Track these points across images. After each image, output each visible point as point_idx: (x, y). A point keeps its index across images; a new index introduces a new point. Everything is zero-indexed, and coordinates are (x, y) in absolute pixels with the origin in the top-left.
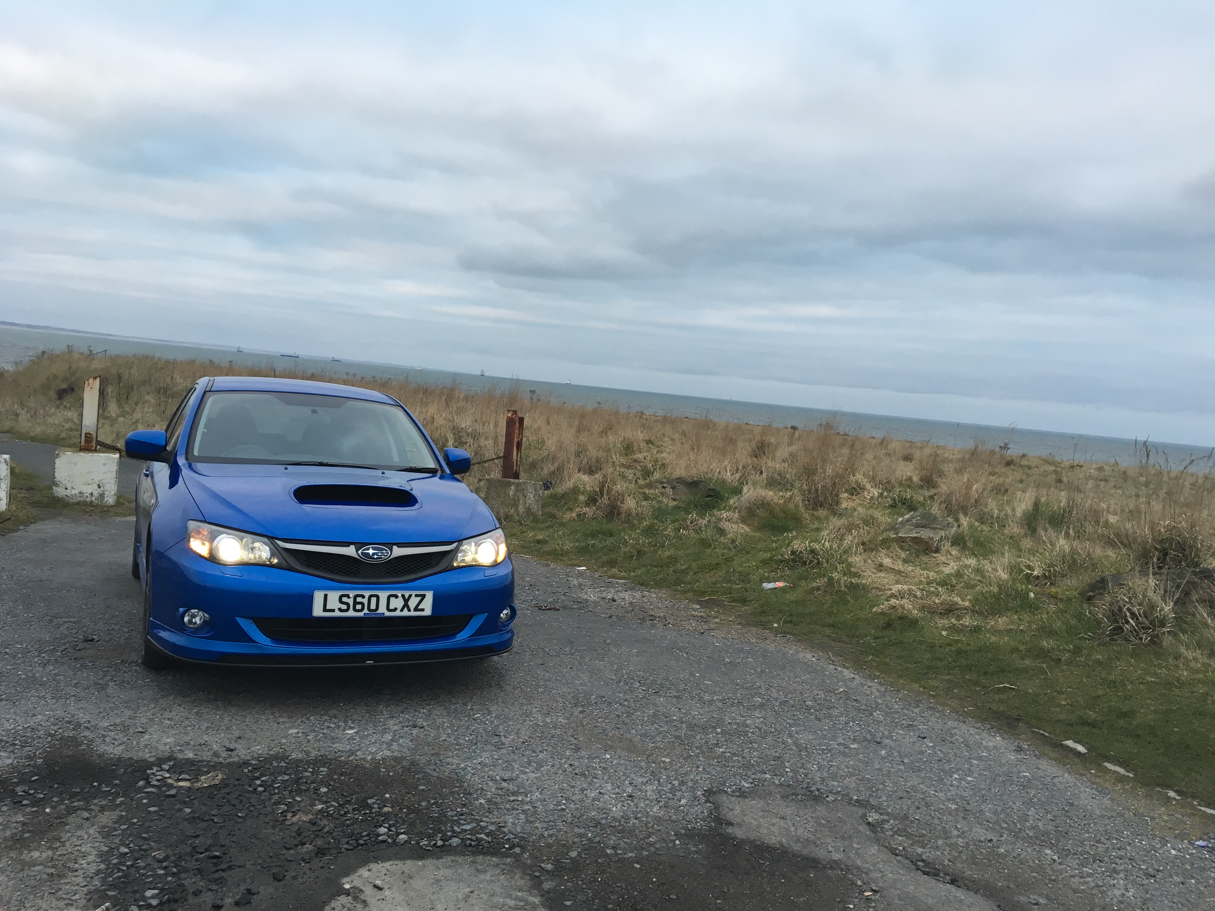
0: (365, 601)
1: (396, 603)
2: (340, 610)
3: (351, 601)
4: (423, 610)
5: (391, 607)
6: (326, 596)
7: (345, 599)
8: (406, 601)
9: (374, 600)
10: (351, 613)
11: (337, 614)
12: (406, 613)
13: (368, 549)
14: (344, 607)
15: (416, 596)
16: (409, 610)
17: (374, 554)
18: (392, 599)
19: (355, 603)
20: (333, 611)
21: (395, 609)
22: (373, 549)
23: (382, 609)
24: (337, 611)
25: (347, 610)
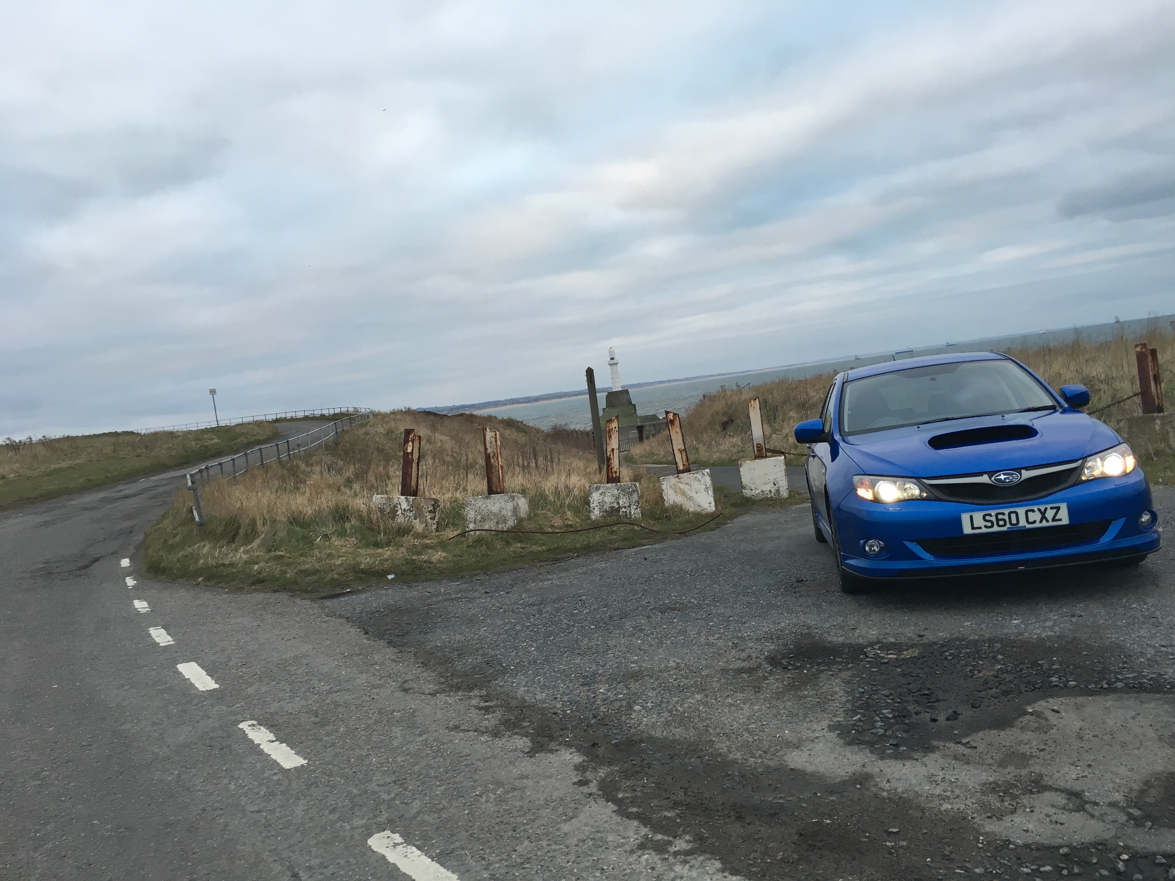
0: (1006, 517)
1: (1035, 516)
2: (986, 527)
3: (993, 519)
4: (1060, 520)
5: (1031, 520)
6: (971, 517)
7: (988, 518)
8: (1043, 514)
9: (1013, 516)
10: (996, 529)
11: (984, 530)
12: (1044, 524)
13: (1000, 475)
14: (989, 524)
15: (1052, 508)
16: (1047, 521)
17: (1005, 479)
18: (1030, 514)
19: (998, 520)
20: (980, 528)
21: (1035, 522)
22: (1004, 474)
23: (1023, 523)
24: (983, 528)
25: (992, 526)
